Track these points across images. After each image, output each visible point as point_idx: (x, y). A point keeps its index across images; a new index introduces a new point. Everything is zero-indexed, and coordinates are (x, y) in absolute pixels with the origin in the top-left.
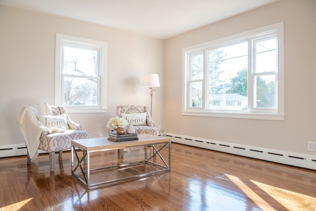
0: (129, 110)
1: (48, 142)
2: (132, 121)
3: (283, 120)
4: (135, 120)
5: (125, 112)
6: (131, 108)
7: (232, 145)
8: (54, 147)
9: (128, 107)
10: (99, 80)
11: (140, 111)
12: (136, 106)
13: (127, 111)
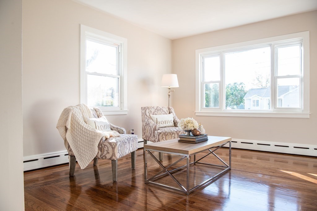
0: (155, 111)
1: (112, 149)
2: (162, 123)
3: (309, 117)
4: (165, 122)
5: (152, 113)
6: (156, 109)
7: (255, 142)
8: (119, 153)
9: (154, 108)
10: (119, 79)
11: (165, 113)
12: (161, 108)
13: (154, 113)
